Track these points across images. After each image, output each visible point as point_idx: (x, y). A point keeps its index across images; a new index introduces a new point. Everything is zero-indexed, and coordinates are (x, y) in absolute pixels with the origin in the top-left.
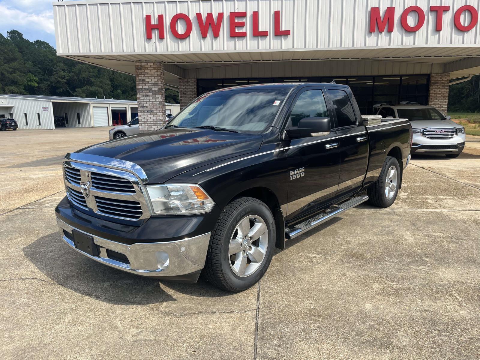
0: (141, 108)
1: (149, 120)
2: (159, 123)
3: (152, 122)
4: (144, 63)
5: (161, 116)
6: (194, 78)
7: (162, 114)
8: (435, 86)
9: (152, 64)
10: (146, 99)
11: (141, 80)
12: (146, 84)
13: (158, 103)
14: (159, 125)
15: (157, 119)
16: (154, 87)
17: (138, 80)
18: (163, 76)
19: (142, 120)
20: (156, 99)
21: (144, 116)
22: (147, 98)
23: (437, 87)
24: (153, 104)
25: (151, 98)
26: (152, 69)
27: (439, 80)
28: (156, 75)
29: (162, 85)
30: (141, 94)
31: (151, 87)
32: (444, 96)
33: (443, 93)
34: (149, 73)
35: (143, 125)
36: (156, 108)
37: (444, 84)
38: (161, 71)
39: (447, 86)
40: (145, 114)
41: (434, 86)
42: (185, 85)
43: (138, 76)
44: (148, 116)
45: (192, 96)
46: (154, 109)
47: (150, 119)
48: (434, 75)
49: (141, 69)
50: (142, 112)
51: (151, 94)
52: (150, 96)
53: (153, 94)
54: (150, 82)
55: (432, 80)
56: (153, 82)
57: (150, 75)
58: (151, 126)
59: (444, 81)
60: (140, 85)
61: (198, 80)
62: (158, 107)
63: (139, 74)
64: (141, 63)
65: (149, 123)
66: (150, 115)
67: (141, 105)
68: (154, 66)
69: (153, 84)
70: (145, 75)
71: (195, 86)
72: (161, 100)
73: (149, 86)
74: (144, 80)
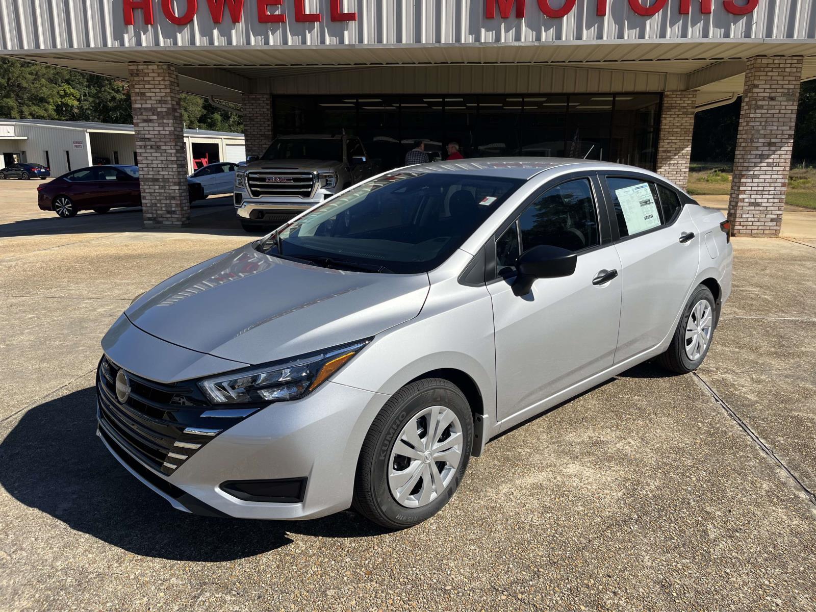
0: (140, 141)
1: (154, 162)
2: (170, 166)
3: (159, 166)
4: (142, 65)
5: (173, 155)
6: (267, 94)
7: (174, 151)
8: (671, 113)
9: (155, 67)
10: (148, 126)
11: (137, 94)
12: (148, 102)
13: (168, 133)
14: (170, 170)
15: (167, 160)
16: (159, 105)
17: (133, 94)
19: (144, 162)
20: (164, 127)
21: (146, 155)
22: (150, 124)
23: (675, 114)
24: (159, 134)
25: (157, 125)
26: (156, 75)
27: (678, 102)
28: (163, 87)
29: (174, 103)
30: (140, 117)
31: (155, 106)
32: (685, 130)
33: (684, 124)
34: (151, 82)
35: (146, 169)
36: (165, 142)
37: (686, 110)
38: (173, 80)
39: (692, 113)
40: (148, 151)
41: (668, 113)
42: (253, 105)
43: (134, 87)
44: (153, 154)
45: (264, 124)
46: (161, 144)
47: (157, 160)
48: (668, 93)
49: (137, 75)
50: (143, 147)
51: (155, 117)
52: (155, 121)
53: (158, 119)
54: (153, 98)
55: (667, 102)
56: (159, 98)
57: (152, 86)
58: (159, 171)
59: (686, 105)
60: (137, 102)
62: (168, 140)
63: (136, 84)
64: (138, 65)
65: (155, 166)
66: (156, 152)
67: (140, 136)
68: (159, 71)
69: (158, 102)
70: (144, 85)
71: (269, 107)
72: (173, 129)
73: (151, 104)
74: (143, 94)
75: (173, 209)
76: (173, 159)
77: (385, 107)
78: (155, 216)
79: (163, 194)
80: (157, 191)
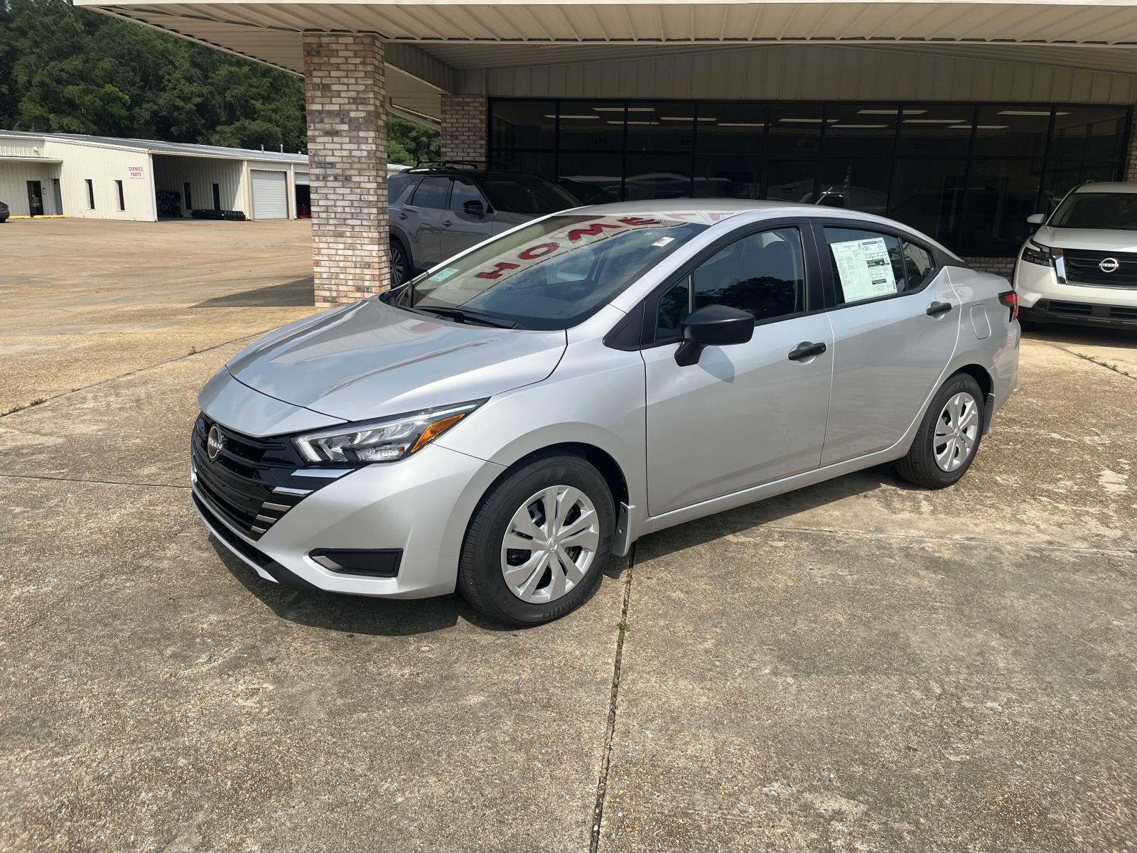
0: (317, 167)
1: (339, 203)
2: (365, 211)
3: (347, 210)
4: (328, 36)
5: (372, 192)
6: (481, 96)
7: (374, 185)
9: (351, 40)
10: (333, 142)
11: (318, 87)
12: (334, 100)
13: (365, 154)
14: (366, 217)
15: (361, 200)
16: (354, 107)
17: (310, 87)
18: (382, 78)
19: (321, 203)
20: (358, 144)
21: (326, 191)
22: (336, 139)
24: (351, 156)
25: (347, 140)
26: (351, 54)
28: (362, 74)
29: (378, 103)
30: (318, 126)
31: (347, 107)
34: (342, 67)
35: (323, 215)
36: (359, 170)
38: (376, 63)
40: (329, 184)
42: (457, 114)
43: (311, 74)
44: (338, 191)
45: (474, 143)
46: (352, 172)
47: (343, 200)
49: (318, 54)
50: (321, 178)
51: (345, 127)
52: (344, 134)
53: (350, 130)
54: (343, 94)
56: (354, 94)
57: (343, 74)
58: (345, 219)
60: (316, 100)
61: (493, 102)
62: (365, 166)
63: (315, 69)
64: (320, 36)
65: (340, 210)
66: (343, 187)
67: (316, 159)
68: (357, 48)
69: (351, 101)
70: (329, 71)
71: (483, 117)
72: (374, 147)
73: (340, 104)
74: (326, 87)
75: (367, 284)
76: (371, 198)
78: (334, 294)
79: (350, 259)
80: (340, 252)
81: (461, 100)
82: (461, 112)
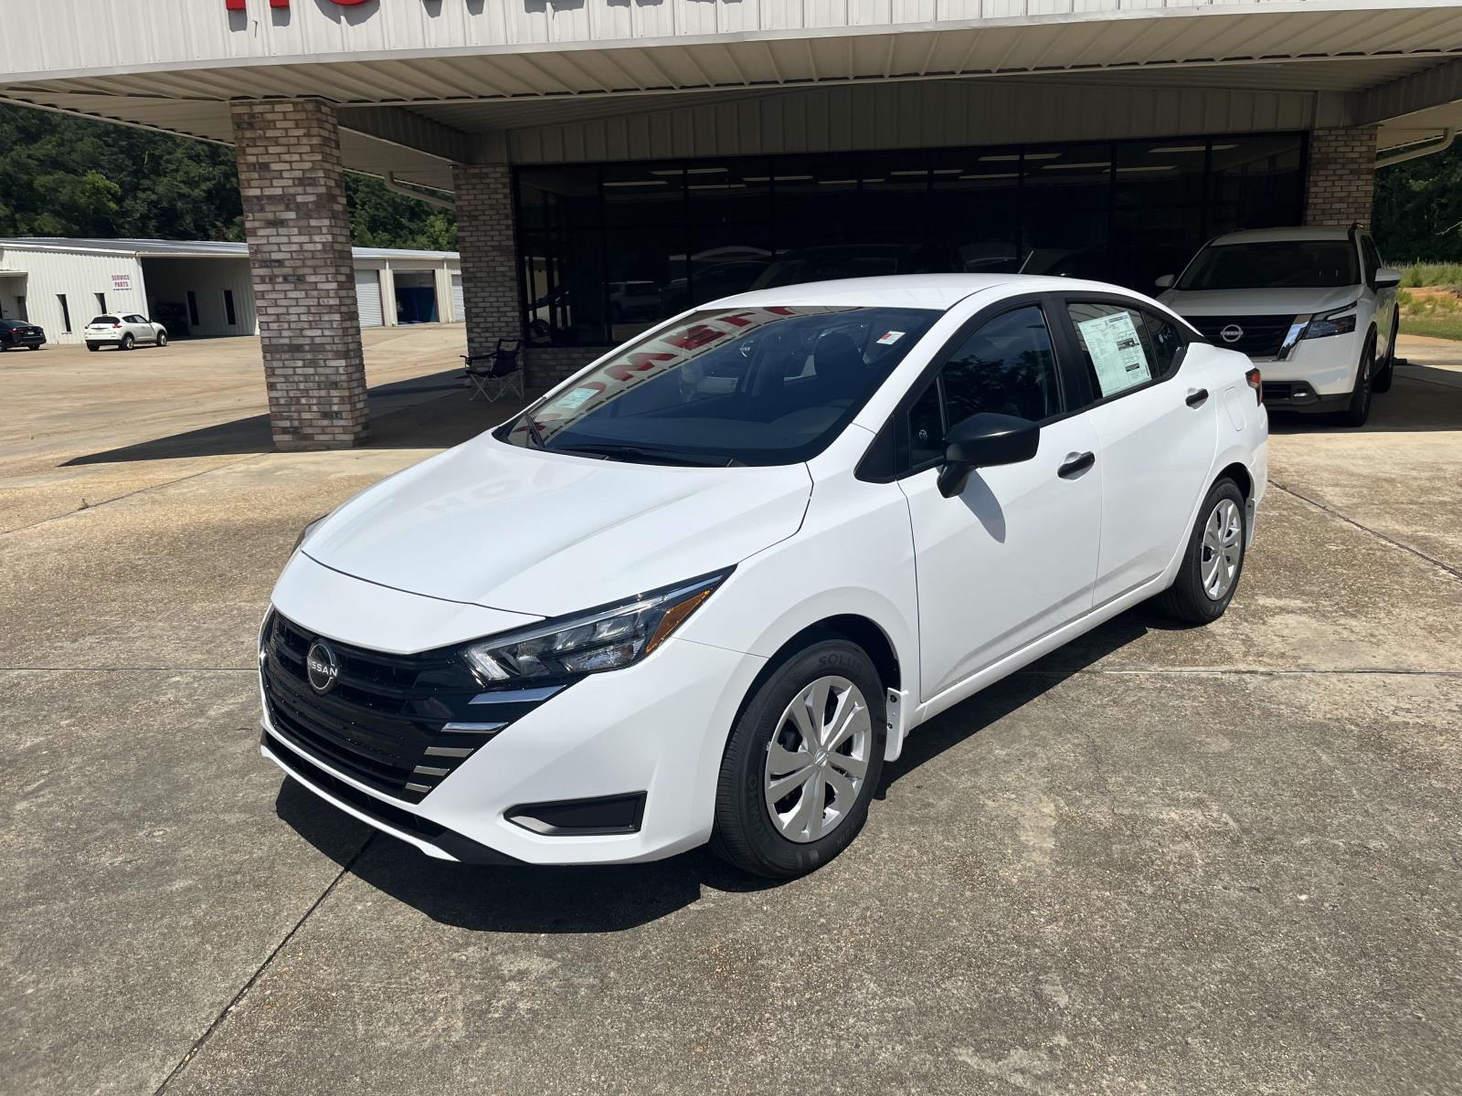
0: (261, 267)
1: (292, 310)
2: (326, 318)
3: (304, 318)
4: (261, 103)
5: (332, 294)
6: (502, 164)
7: (334, 286)
8: (1327, 173)
9: (290, 108)
10: (278, 235)
11: (252, 167)
12: (275, 183)
13: (319, 247)
14: (327, 326)
15: (319, 305)
16: (300, 189)
17: (244, 168)
18: (336, 152)
19: (270, 311)
20: (310, 235)
21: (274, 296)
22: (281, 231)
23: (1334, 175)
24: (301, 251)
25: (295, 231)
26: (291, 124)
27: (1340, 150)
28: (307, 149)
29: (332, 183)
30: (258, 215)
31: (292, 191)
32: (1356, 205)
33: (1355, 194)
35: (274, 326)
36: (315, 268)
37: (1356, 166)
38: (325, 134)
39: (1369, 172)
40: (278, 287)
41: (1321, 172)
42: (474, 189)
43: (244, 151)
44: (291, 295)
45: (499, 224)
46: (306, 271)
47: (297, 305)
48: (1321, 133)
49: (251, 126)
50: (267, 280)
51: (292, 215)
52: (291, 223)
53: (298, 218)
54: (286, 175)
55: (1317, 151)
56: (298, 174)
57: (284, 149)
58: (302, 330)
59: (1357, 155)
60: (253, 183)
61: (518, 171)
62: (321, 263)
63: (248, 146)
64: (251, 105)
65: (294, 318)
66: (295, 290)
67: (259, 256)
68: (298, 116)
69: (296, 182)
70: (266, 147)
71: (507, 191)
72: (330, 238)
73: (283, 187)
74: (265, 167)
75: (335, 408)
76: (332, 302)
77: (729, 183)
78: (296, 423)
79: (312, 378)
80: (299, 371)
81: (477, 171)
82: (479, 186)
